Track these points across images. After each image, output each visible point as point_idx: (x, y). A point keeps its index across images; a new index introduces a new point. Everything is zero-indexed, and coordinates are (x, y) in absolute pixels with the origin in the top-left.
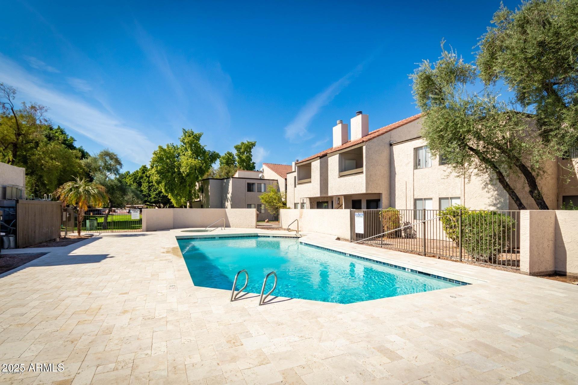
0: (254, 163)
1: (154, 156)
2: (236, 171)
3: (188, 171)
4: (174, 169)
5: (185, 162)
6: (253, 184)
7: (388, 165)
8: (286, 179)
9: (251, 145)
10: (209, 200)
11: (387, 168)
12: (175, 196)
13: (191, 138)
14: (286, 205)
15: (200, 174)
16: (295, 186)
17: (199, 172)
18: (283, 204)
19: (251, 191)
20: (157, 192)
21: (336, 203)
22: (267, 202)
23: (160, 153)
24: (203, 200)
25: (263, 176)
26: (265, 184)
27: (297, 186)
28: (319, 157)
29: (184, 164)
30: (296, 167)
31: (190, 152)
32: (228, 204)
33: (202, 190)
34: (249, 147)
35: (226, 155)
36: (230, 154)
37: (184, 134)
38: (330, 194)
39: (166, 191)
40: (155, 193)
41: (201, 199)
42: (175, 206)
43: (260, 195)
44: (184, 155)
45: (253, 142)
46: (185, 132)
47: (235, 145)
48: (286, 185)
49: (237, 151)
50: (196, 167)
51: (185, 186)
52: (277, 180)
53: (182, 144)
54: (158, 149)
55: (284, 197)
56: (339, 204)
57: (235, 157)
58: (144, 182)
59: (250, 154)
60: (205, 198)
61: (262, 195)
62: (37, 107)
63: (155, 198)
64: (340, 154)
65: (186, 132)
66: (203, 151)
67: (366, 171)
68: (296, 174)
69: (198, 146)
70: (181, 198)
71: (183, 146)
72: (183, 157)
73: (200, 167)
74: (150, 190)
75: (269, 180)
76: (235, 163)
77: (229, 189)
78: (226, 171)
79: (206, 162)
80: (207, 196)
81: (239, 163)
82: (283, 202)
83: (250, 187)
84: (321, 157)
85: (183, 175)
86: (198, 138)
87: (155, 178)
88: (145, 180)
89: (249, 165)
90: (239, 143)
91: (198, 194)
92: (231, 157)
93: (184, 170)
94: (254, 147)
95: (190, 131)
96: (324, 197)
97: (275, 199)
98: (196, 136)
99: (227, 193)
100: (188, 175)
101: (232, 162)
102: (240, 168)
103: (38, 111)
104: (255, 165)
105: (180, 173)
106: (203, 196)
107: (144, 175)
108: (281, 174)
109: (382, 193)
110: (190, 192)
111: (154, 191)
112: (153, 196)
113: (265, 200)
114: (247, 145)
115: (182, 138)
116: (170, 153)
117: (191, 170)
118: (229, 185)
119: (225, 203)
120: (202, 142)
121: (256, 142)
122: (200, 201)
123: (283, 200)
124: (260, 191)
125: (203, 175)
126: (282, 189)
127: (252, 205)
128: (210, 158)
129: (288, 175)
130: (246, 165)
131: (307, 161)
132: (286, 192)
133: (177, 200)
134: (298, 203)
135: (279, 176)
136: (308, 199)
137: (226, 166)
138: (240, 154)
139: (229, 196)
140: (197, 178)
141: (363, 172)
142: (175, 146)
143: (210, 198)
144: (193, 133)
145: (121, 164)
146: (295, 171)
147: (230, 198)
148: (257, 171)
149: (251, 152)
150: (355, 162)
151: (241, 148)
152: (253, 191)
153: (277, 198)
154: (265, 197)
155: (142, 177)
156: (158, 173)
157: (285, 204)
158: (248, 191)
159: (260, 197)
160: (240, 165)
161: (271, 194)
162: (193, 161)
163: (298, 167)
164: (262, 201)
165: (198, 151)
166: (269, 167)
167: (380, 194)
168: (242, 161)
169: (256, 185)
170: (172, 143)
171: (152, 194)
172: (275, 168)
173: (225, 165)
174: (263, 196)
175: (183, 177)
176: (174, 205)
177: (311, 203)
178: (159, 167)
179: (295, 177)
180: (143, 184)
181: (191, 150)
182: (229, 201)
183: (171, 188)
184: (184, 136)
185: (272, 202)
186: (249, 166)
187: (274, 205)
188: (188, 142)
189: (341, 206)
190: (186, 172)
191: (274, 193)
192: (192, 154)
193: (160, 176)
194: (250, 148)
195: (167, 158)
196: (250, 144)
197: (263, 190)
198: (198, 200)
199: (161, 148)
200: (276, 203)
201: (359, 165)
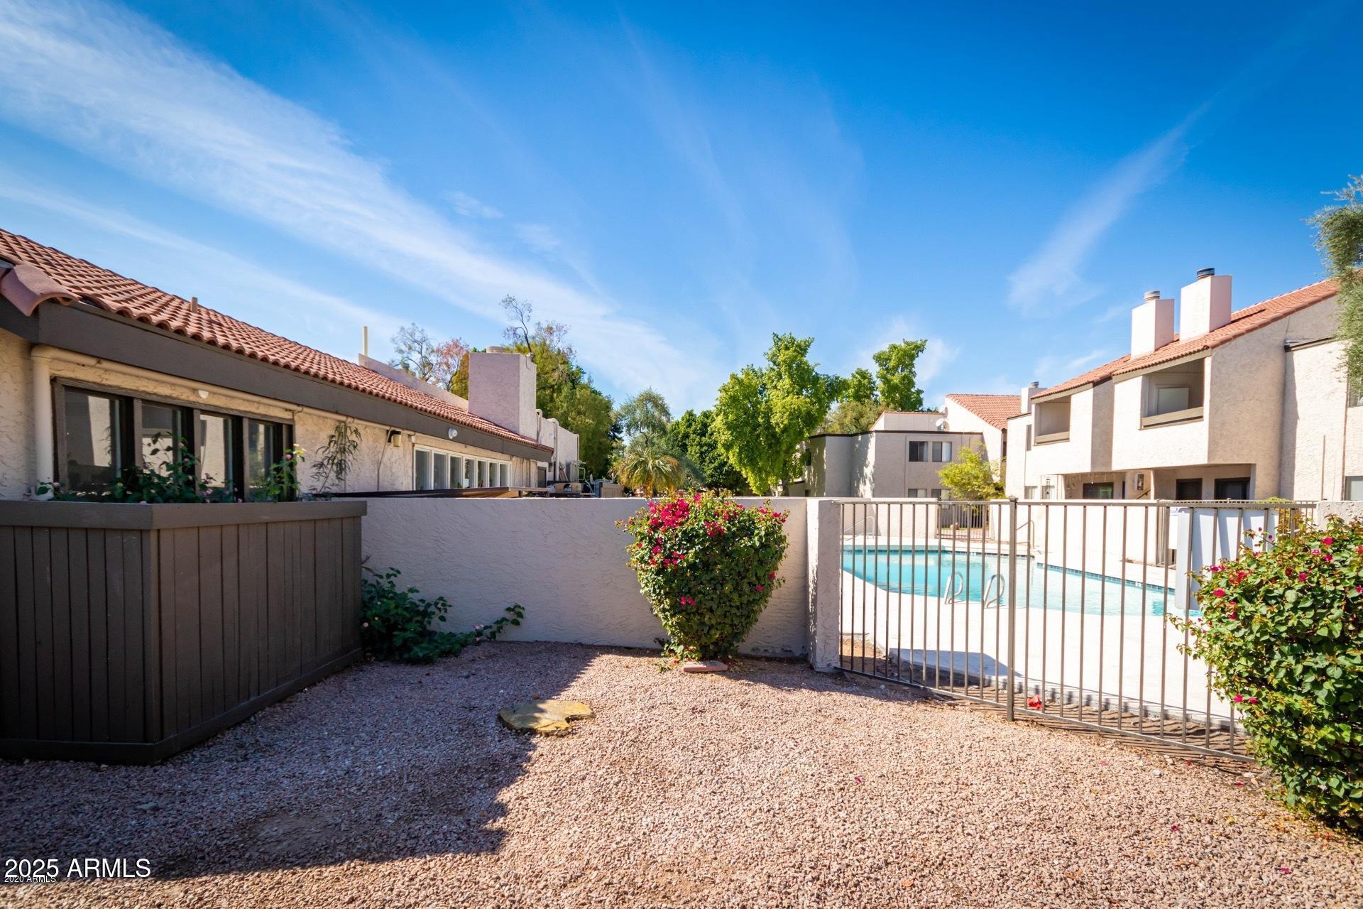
0: (919, 392)
1: (723, 394)
2: (879, 414)
3: (786, 422)
4: (757, 418)
5: (779, 404)
6: (922, 443)
7: (1276, 397)
8: (1004, 431)
9: (913, 349)
10: (824, 480)
11: (1272, 406)
12: (759, 471)
13: (790, 352)
14: (1003, 492)
15: (806, 426)
16: (1028, 448)
17: (804, 422)
18: (997, 489)
19: (917, 460)
20: (716, 464)
21: (1133, 486)
22: (956, 484)
23: (733, 388)
24: (809, 479)
25: (946, 425)
26: (951, 443)
27: (1032, 447)
28: (1091, 384)
29: (777, 409)
30: (1033, 407)
31: (787, 381)
32: (866, 490)
33: (808, 459)
34: (908, 356)
35: (854, 376)
36: (863, 375)
37: (776, 343)
38: (1117, 466)
39: (740, 461)
40: (713, 466)
41: (806, 477)
42: (754, 492)
43: (939, 468)
44: (775, 387)
45: (919, 342)
46: (777, 339)
47: (876, 351)
48: (1005, 444)
49: (880, 365)
50: (800, 412)
51: (778, 452)
52: (981, 434)
53: (771, 364)
54: (729, 380)
55: (999, 473)
56: (1140, 488)
57: (875, 379)
58: (692, 446)
59: (911, 372)
60: (814, 477)
61: (945, 468)
62: (554, 327)
63: (712, 476)
64: (1146, 376)
65: (780, 340)
66: (813, 377)
67: (1210, 414)
68: (1031, 420)
69: (804, 369)
70: (767, 476)
71: (774, 370)
72: (774, 392)
73: (808, 413)
74: (703, 461)
75: (961, 433)
76: (873, 395)
77: (868, 457)
78: (854, 414)
79: (819, 401)
80: (820, 472)
81: (883, 395)
82: (995, 484)
83: (915, 452)
84: (1095, 384)
85: (777, 430)
86: (802, 350)
87: (723, 437)
88: (694, 440)
89: (908, 397)
90: (885, 348)
91: (800, 469)
92: (866, 382)
93: (779, 419)
94: (920, 353)
95: (788, 336)
96: (1103, 473)
97: (976, 478)
98: (799, 346)
99: (863, 463)
100: (785, 430)
101: (868, 392)
102: (888, 405)
103: (555, 334)
104: (922, 396)
105: (769, 426)
106: (810, 472)
107: (691, 430)
108: (991, 420)
109: (1255, 465)
110: (785, 463)
111: (711, 462)
112: (708, 472)
113: (952, 481)
114: (905, 352)
115: (770, 352)
116: (749, 386)
117: (792, 420)
118: (868, 448)
119: (858, 487)
120: (810, 358)
121: (926, 341)
122: (803, 482)
123: (996, 479)
124: (937, 458)
125: (814, 428)
126: (994, 453)
127: (919, 491)
128: (828, 392)
129: (1010, 422)
130: (901, 398)
131: (1060, 392)
132: (1004, 460)
133: (761, 479)
134: (1035, 487)
135: (987, 424)
136: (1060, 477)
137: (854, 403)
138: (888, 372)
139: (868, 471)
140: (801, 433)
141: (1201, 417)
142: (756, 369)
143: (827, 476)
144: (793, 340)
145: (669, 414)
146: (1029, 414)
147: (869, 475)
148: (929, 410)
149: (912, 365)
150: (1185, 391)
151: (889, 359)
152: (921, 460)
153: (981, 475)
154: (952, 474)
155: (686, 436)
156: (729, 428)
157: (1000, 489)
158: (910, 460)
159: (941, 473)
160: (886, 398)
161: (968, 467)
162: (795, 400)
163: (1039, 405)
164: (946, 482)
165: (803, 377)
166: (961, 403)
167: (1250, 467)
168: (891, 389)
169: (930, 445)
170: (750, 365)
171: (706, 469)
172: (974, 403)
173: (852, 399)
174: (946, 472)
175: (774, 435)
176: (752, 490)
177: (1067, 486)
178: (731, 417)
179: (1029, 427)
180: (689, 449)
181: (791, 376)
182: (867, 481)
183: (750, 455)
184: (774, 349)
185: (969, 484)
186: (907, 399)
187: (973, 491)
188: (785, 361)
189: (1146, 494)
190: (782, 423)
191: (973, 465)
192: (791, 385)
193: (731, 434)
194: (912, 357)
195: (746, 397)
196: (912, 346)
197: (945, 458)
198: (800, 480)
199: (733, 377)
200: (979, 487)
201: (1195, 400)
